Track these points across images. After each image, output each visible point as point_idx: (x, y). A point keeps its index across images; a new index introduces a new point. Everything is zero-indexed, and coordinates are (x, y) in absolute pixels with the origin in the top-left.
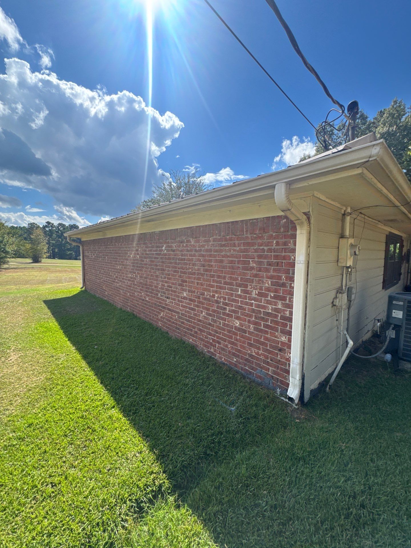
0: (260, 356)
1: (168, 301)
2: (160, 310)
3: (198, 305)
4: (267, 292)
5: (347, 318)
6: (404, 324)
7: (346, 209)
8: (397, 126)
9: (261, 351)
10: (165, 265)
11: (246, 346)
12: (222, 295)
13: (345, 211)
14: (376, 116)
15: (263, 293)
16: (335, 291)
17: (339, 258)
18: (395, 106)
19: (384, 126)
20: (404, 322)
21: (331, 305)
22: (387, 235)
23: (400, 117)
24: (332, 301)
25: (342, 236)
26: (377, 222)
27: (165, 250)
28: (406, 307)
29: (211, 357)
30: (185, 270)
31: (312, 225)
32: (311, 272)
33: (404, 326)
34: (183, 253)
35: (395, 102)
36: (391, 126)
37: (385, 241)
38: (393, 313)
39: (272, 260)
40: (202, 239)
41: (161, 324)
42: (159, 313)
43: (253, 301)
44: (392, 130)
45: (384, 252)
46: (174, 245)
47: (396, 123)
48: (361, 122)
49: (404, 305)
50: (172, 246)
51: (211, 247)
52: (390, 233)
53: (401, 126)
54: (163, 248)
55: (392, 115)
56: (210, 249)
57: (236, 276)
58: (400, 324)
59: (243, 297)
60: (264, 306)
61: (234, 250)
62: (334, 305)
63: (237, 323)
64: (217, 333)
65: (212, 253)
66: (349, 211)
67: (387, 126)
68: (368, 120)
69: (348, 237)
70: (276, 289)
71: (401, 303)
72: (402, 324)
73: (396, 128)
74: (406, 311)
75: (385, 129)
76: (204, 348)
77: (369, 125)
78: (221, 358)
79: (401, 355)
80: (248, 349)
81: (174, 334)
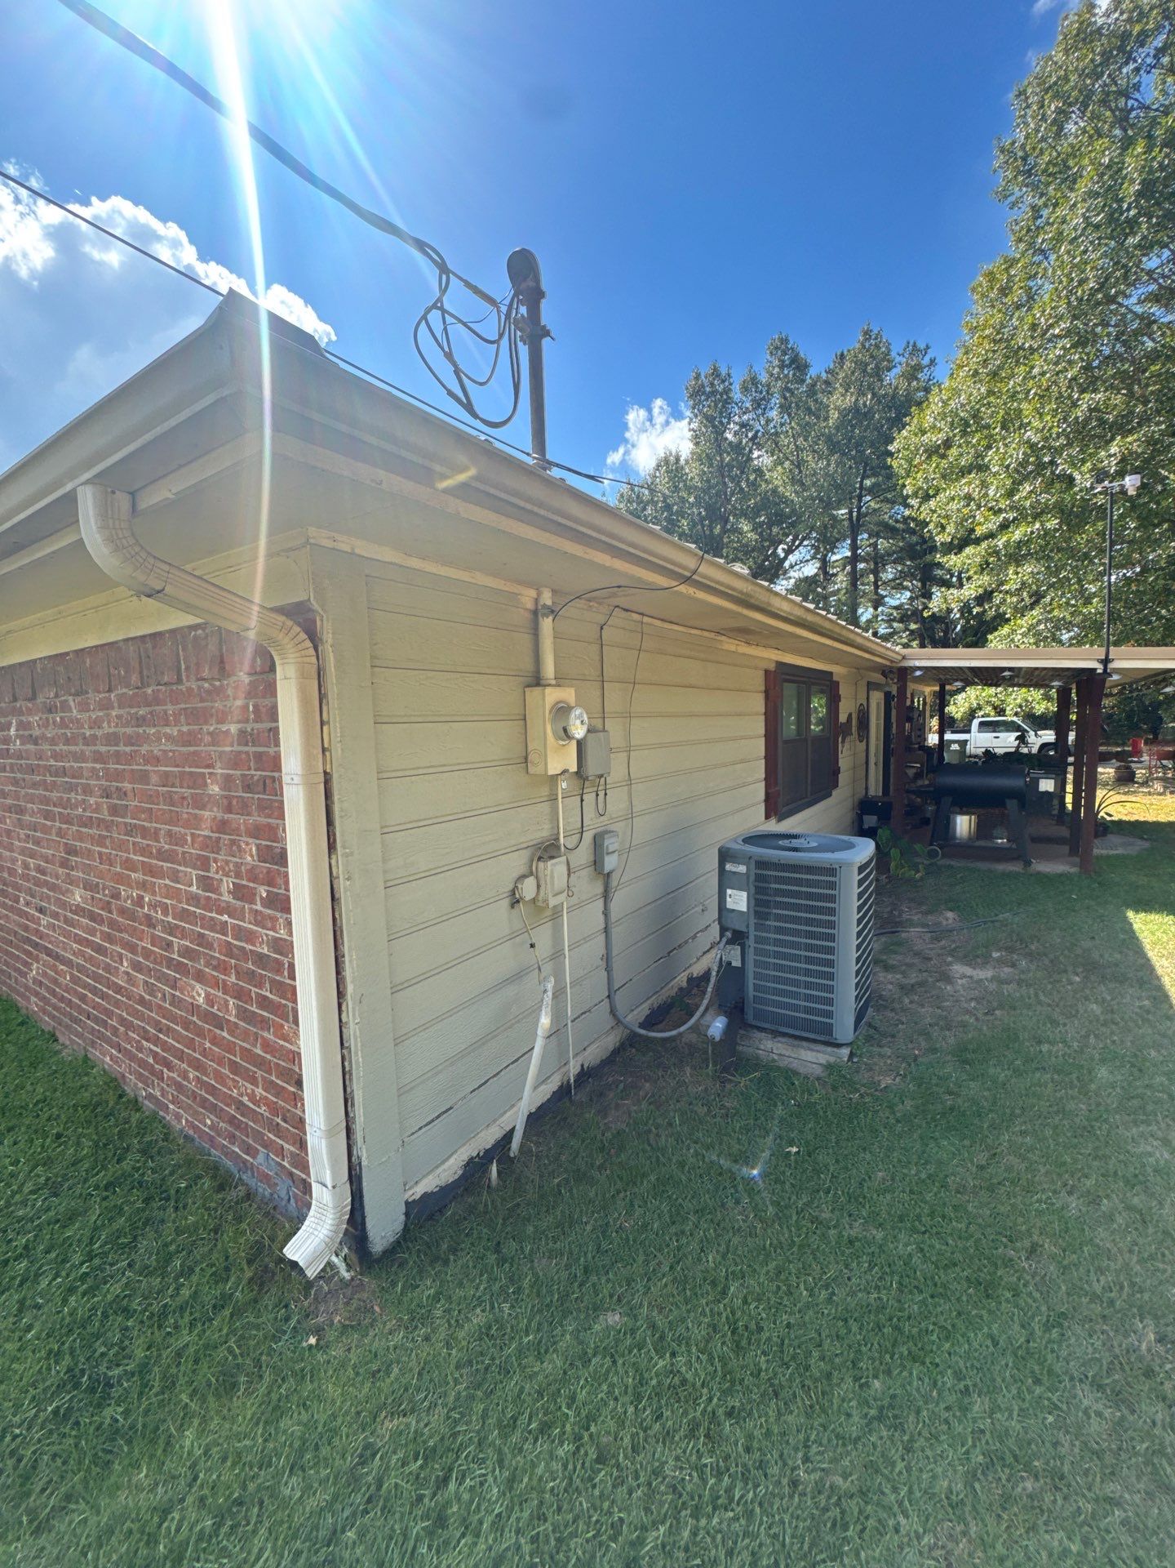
0: (259, 1107)
1: (45, 920)
2: (28, 953)
3: (109, 934)
4: (251, 885)
5: (603, 926)
6: (752, 928)
7: (539, 594)
8: (874, 395)
9: (260, 1090)
10: (23, 792)
11: (227, 1072)
12: (158, 898)
13: (536, 601)
14: (832, 367)
15: (244, 886)
16: (526, 854)
17: (529, 749)
18: (867, 345)
19: (847, 391)
20: (752, 921)
21: (506, 903)
22: (767, 672)
23: (878, 374)
24: (511, 887)
25: (537, 681)
26: (712, 635)
27: (17, 736)
28: (752, 878)
29: (155, 1113)
30: (69, 811)
31: (328, 649)
32: (342, 810)
33: (752, 933)
34: (57, 748)
35: (867, 333)
36: (861, 393)
37: (763, 688)
38: (728, 899)
39: (253, 772)
40: (94, 697)
41: (37, 1005)
42: (26, 964)
43: (225, 917)
44: (865, 404)
45: (763, 718)
46: (34, 719)
47: (870, 388)
48: (794, 375)
49: (747, 874)
50: (29, 723)
51: (117, 726)
52: (780, 664)
53: (884, 396)
54: (13, 732)
55: (862, 366)
56: (115, 734)
57: (182, 830)
58: (745, 930)
59: (203, 902)
60: (251, 932)
61: (169, 737)
62: (515, 902)
63: (199, 994)
64: (160, 1031)
65: (121, 748)
66: (549, 602)
67: (852, 394)
68: (812, 372)
69: (553, 682)
70: (269, 871)
71: (742, 869)
72: (748, 927)
73: (871, 400)
74: (753, 890)
75: (849, 400)
76: (140, 1085)
77: (813, 385)
78: (178, 1117)
79: (750, 1017)
80: (231, 1083)
81: (70, 1039)
